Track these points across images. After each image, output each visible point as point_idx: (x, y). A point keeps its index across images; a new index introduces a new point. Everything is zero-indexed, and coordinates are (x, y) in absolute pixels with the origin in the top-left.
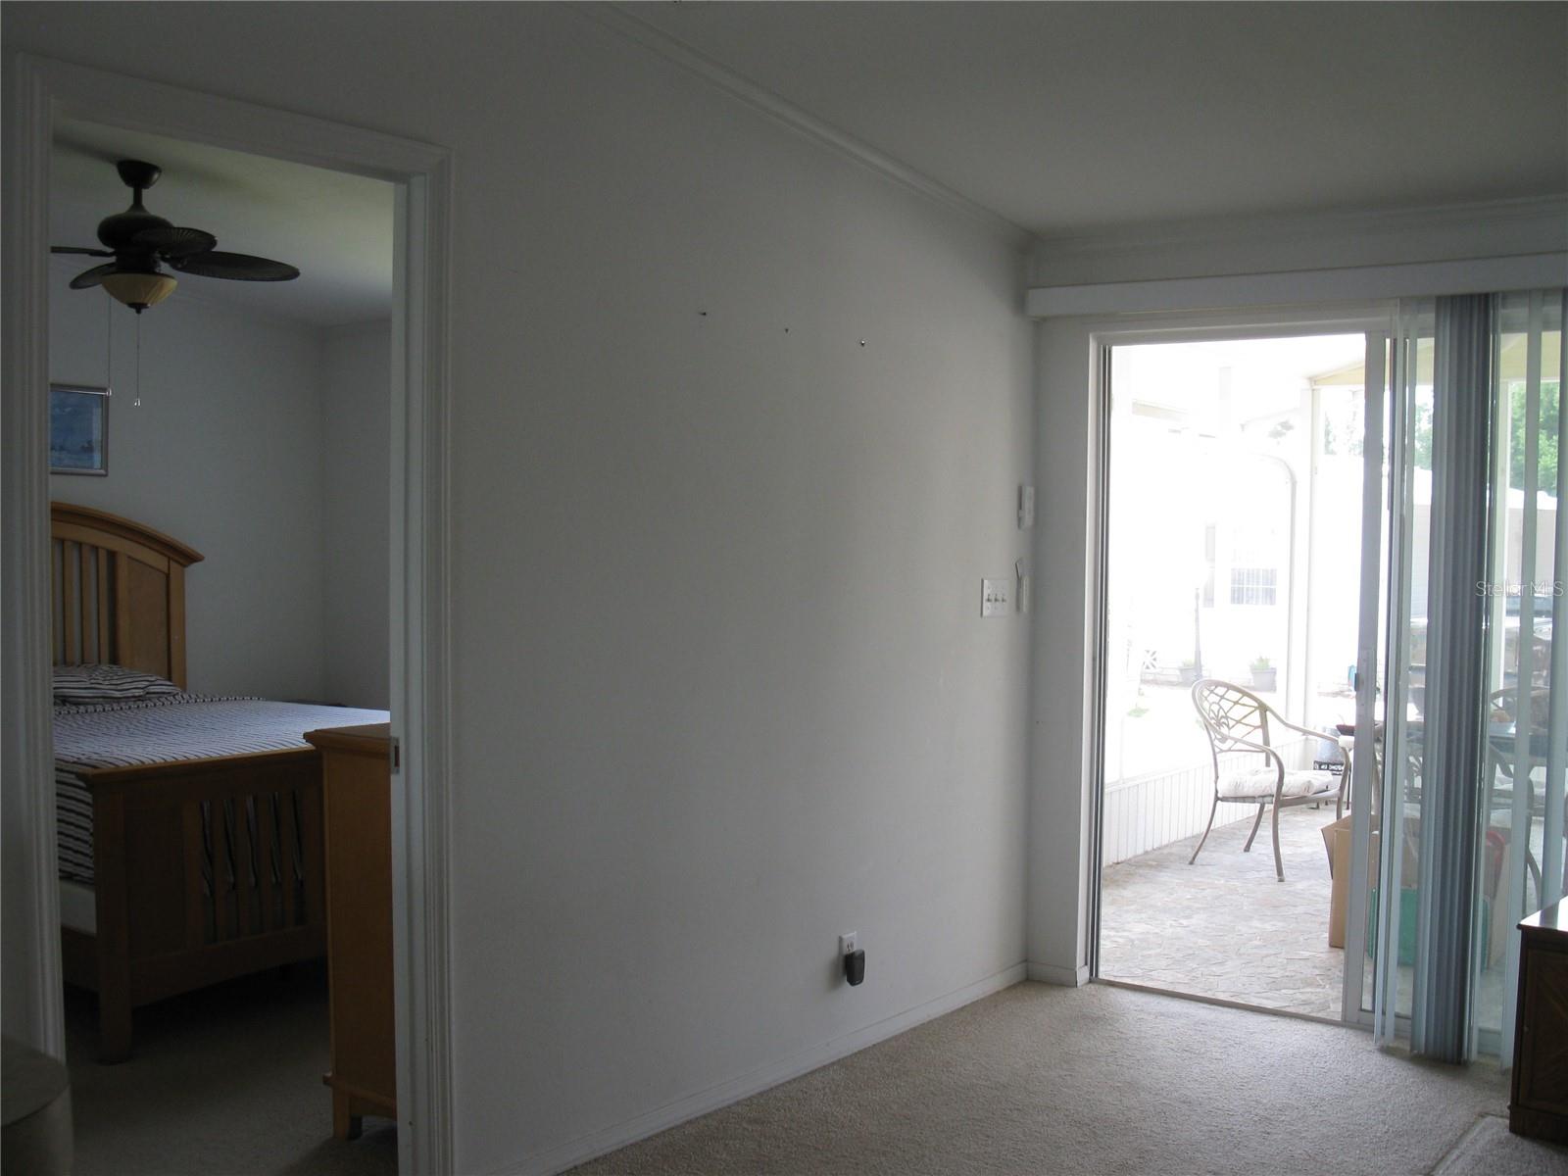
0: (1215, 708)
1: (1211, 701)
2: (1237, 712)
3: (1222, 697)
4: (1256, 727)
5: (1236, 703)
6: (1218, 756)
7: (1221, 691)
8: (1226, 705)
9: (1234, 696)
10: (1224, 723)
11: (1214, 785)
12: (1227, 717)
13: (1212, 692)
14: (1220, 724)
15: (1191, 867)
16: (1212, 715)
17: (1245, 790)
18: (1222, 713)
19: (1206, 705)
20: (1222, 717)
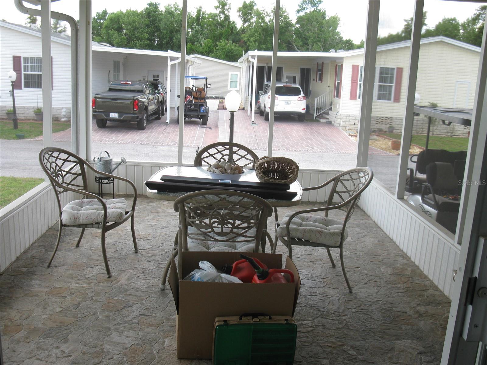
0: (54, 165)
1: (51, 162)
2: (67, 167)
3: (57, 158)
4: (78, 175)
5: (65, 160)
6: (59, 196)
7: (56, 154)
8: (60, 162)
9: (64, 156)
10: (60, 174)
11: (59, 218)
12: (61, 171)
13: (51, 155)
14: (57, 176)
15: (50, 269)
16: (52, 170)
17: (81, 220)
18: (58, 168)
19: (48, 166)
20: (58, 171)
